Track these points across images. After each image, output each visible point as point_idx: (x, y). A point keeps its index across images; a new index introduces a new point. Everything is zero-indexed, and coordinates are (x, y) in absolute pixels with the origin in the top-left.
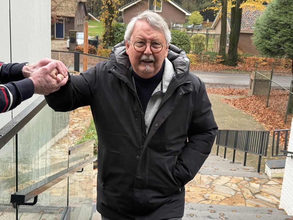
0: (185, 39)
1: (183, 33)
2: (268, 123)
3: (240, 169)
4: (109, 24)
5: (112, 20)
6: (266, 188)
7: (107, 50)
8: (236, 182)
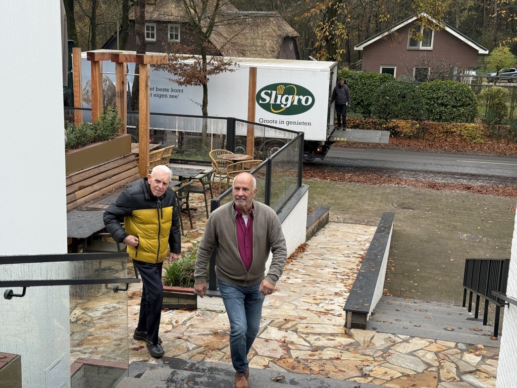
3: (464, 329)
8: (438, 350)
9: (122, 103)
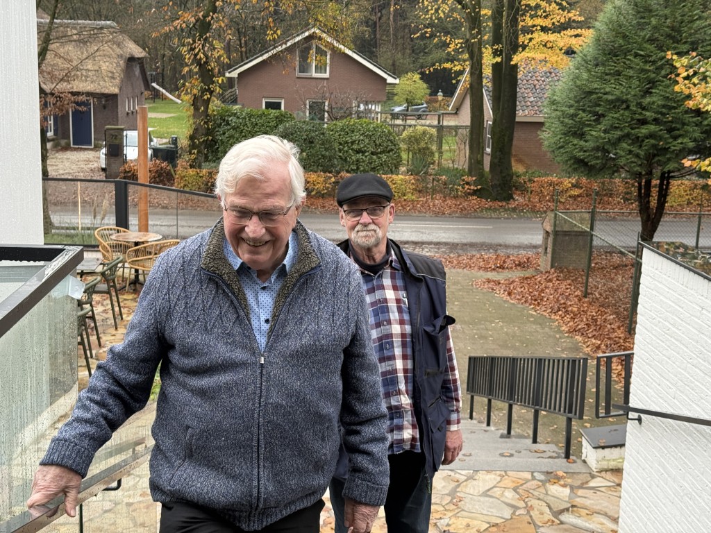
0: (388, 140)
1: (381, 127)
2: (590, 336)
3: (524, 452)
4: (202, 108)
5: (209, 100)
6: (586, 496)
7: (198, 171)
8: (515, 485)
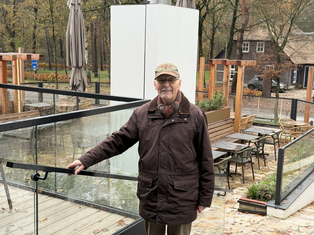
9: (226, 89)
